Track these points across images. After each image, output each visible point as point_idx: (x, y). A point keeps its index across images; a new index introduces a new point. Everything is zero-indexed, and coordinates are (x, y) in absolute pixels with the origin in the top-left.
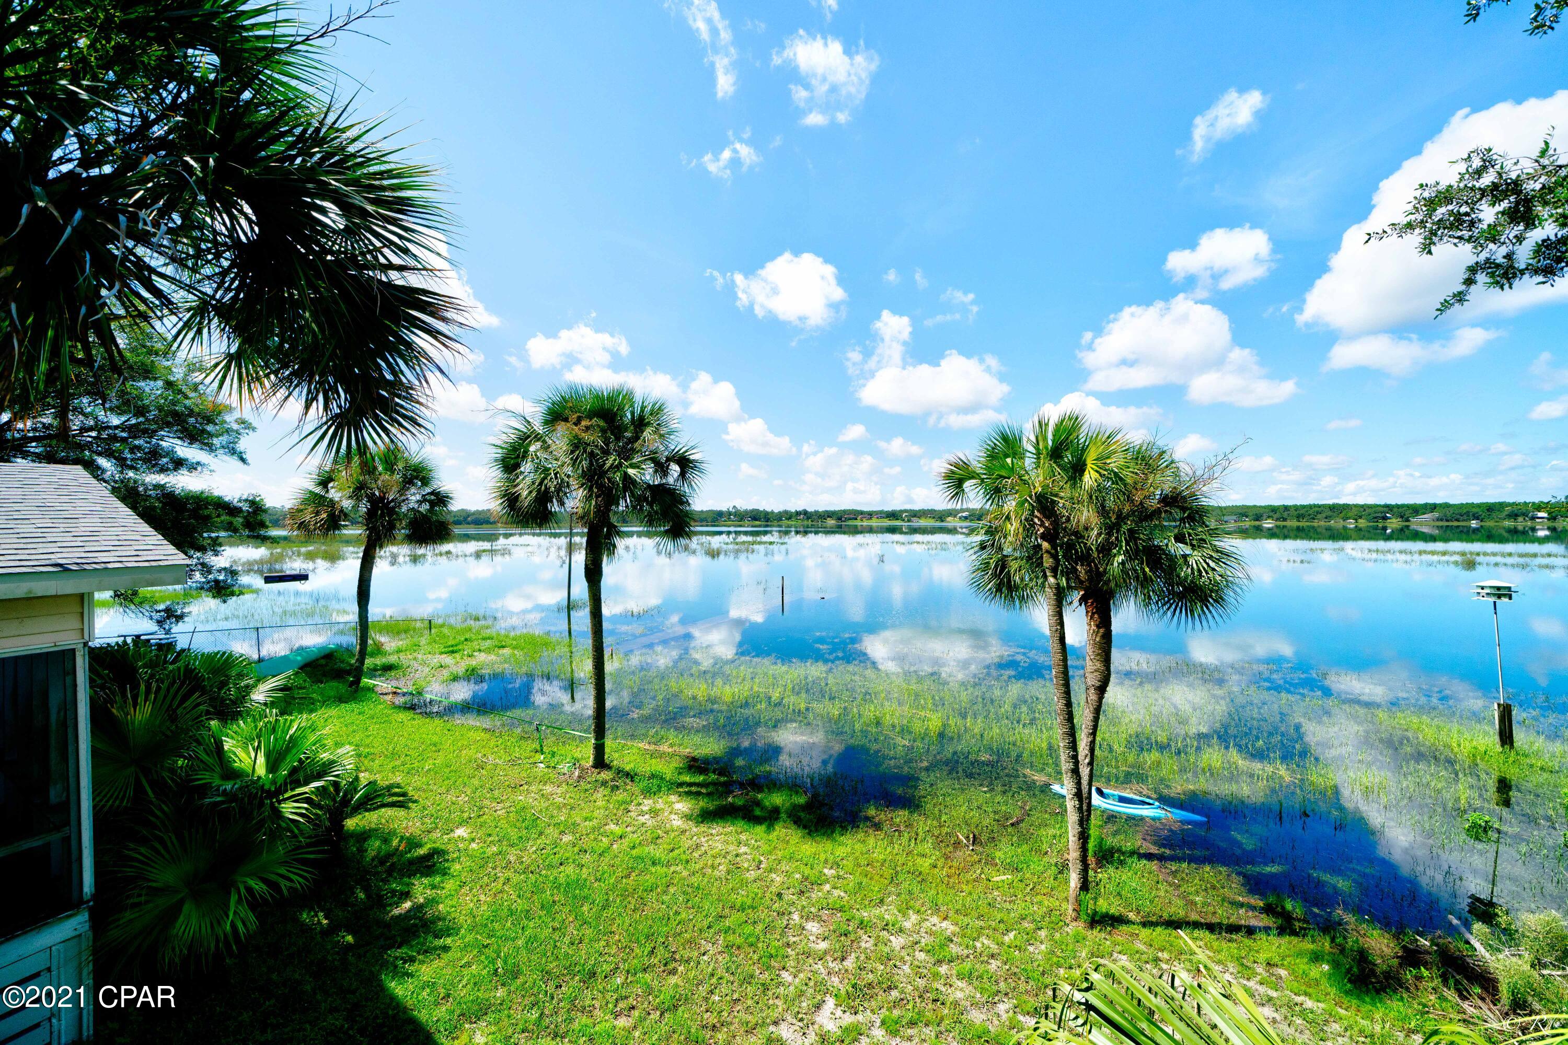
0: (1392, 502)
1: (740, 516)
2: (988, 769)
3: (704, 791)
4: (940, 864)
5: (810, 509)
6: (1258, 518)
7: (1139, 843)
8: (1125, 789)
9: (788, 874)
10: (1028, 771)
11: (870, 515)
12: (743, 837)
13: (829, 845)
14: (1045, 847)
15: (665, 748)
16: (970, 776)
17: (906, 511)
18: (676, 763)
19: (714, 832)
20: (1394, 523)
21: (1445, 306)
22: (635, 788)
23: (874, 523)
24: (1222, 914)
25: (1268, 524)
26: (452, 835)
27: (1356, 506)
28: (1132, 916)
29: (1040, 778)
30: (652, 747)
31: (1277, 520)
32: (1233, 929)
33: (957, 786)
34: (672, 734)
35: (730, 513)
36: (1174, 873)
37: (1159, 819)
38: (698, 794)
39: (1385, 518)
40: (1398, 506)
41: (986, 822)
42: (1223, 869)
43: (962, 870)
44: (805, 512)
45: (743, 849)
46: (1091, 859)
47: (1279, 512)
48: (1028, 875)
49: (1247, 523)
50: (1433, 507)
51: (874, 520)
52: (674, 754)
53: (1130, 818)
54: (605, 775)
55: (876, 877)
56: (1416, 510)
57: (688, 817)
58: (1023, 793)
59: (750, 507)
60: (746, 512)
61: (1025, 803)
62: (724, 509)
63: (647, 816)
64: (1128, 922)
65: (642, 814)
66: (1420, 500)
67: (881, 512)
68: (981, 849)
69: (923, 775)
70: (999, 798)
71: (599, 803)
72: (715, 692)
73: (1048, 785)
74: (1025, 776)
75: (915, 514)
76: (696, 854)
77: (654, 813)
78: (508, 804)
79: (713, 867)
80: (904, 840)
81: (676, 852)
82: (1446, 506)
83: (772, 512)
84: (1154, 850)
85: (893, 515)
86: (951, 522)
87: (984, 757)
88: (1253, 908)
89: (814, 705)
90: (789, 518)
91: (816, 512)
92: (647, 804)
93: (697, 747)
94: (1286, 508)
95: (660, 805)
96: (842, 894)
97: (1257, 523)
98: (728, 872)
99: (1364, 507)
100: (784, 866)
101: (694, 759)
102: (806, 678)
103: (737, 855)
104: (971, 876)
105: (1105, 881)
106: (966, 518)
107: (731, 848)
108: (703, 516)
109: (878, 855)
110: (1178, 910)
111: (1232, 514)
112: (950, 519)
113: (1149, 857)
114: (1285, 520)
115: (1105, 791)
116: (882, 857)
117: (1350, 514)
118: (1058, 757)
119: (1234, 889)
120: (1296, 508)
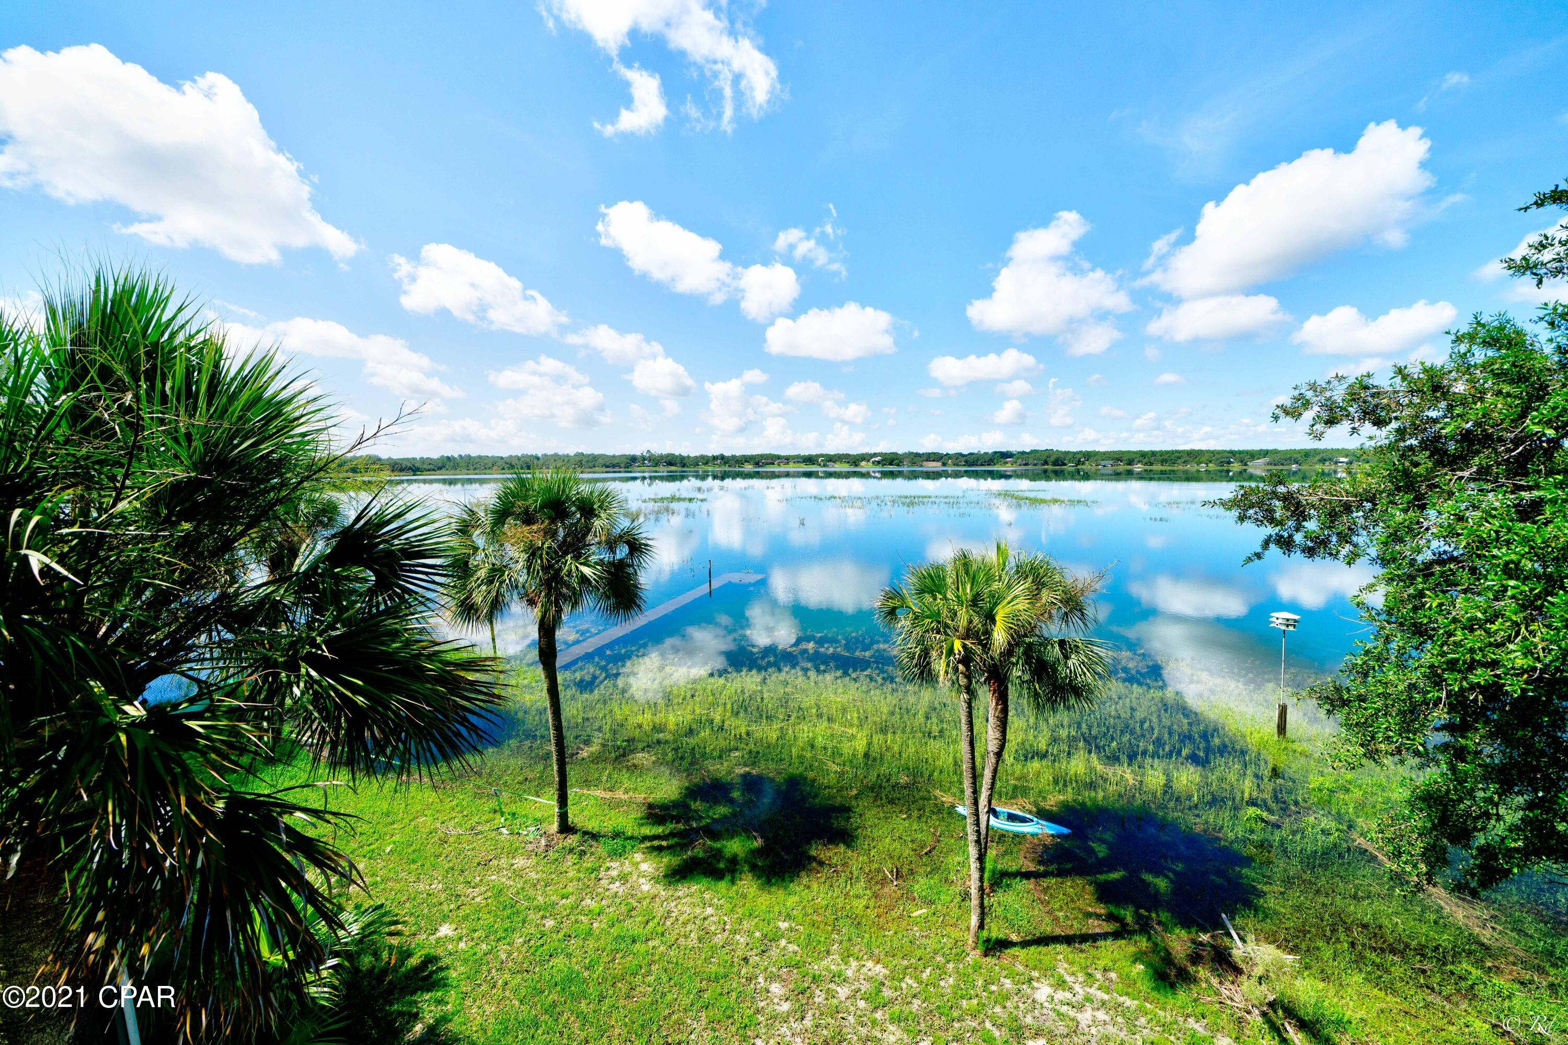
0: (1236, 448)
1: (655, 461)
2: (905, 792)
3: (664, 843)
4: (872, 904)
5: (727, 454)
6: (1130, 463)
7: (1021, 862)
8: (1012, 804)
9: (750, 933)
10: (938, 792)
11: (787, 459)
12: (707, 896)
13: (781, 894)
14: (952, 877)
15: (620, 795)
16: (891, 802)
17: (822, 456)
18: (636, 814)
19: (680, 894)
20: (1236, 467)
21: (1249, 559)
22: (600, 849)
23: (791, 468)
24: (1076, 927)
25: (1138, 468)
26: (438, 935)
27: (1208, 451)
28: (1014, 938)
29: (947, 799)
30: (608, 795)
31: (1146, 464)
32: (1084, 938)
33: (882, 815)
34: (625, 775)
35: (644, 459)
36: (1046, 890)
37: (1037, 835)
38: (660, 849)
39: (1229, 463)
40: (1240, 452)
41: (907, 852)
42: (1079, 881)
43: (890, 908)
44: (722, 457)
45: (709, 911)
46: (986, 884)
47: (1147, 457)
48: (939, 907)
49: (1122, 467)
50: (1265, 453)
51: (791, 464)
52: (631, 802)
53: (1016, 835)
54: (572, 840)
55: (822, 926)
56: (1253, 455)
57: (655, 879)
58: (934, 817)
59: (664, 451)
60: (661, 456)
61: (936, 828)
62: (638, 453)
63: (618, 884)
64: (1011, 944)
65: (613, 880)
66: (1257, 447)
67: (798, 456)
68: (903, 884)
69: (854, 803)
70: (915, 826)
71: (571, 874)
72: (659, 718)
73: (953, 807)
74: (936, 798)
75: (831, 459)
76: (668, 923)
77: (623, 878)
78: (483, 889)
79: (686, 937)
80: (842, 880)
81: (651, 924)
82: (1276, 452)
83: (689, 457)
84: (1032, 867)
85: (809, 460)
86: (865, 467)
87: (903, 780)
88: (1098, 916)
89: (753, 728)
90: (706, 463)
91: (733, 456)
92: (615, 867)
93: (651, 790)
94: (1153, 453)
95: (627, 868)
96: (796, 948)
97: (1129, 467)
98: (700, 940)
99: (1213, 453)
100: (746, 925)
101: (651, 806)
102: (743, 692)
103: (705, 919)
104: (895, 914)
105: (995, 905)
106: (879, 462)
107: (698, 910)
108: (615, 462)
109: (821, 901)
110: (1048, 928)
111: (1108, 458)
112: (863, 463)
113: (1027, 875)
114: (1152, 464)
115: (998, 809)
116: (824, 903)
117: (1203, 459)
118: (961, 774)
119: (1088, 901)
120: (1162, 453)
